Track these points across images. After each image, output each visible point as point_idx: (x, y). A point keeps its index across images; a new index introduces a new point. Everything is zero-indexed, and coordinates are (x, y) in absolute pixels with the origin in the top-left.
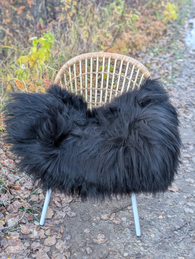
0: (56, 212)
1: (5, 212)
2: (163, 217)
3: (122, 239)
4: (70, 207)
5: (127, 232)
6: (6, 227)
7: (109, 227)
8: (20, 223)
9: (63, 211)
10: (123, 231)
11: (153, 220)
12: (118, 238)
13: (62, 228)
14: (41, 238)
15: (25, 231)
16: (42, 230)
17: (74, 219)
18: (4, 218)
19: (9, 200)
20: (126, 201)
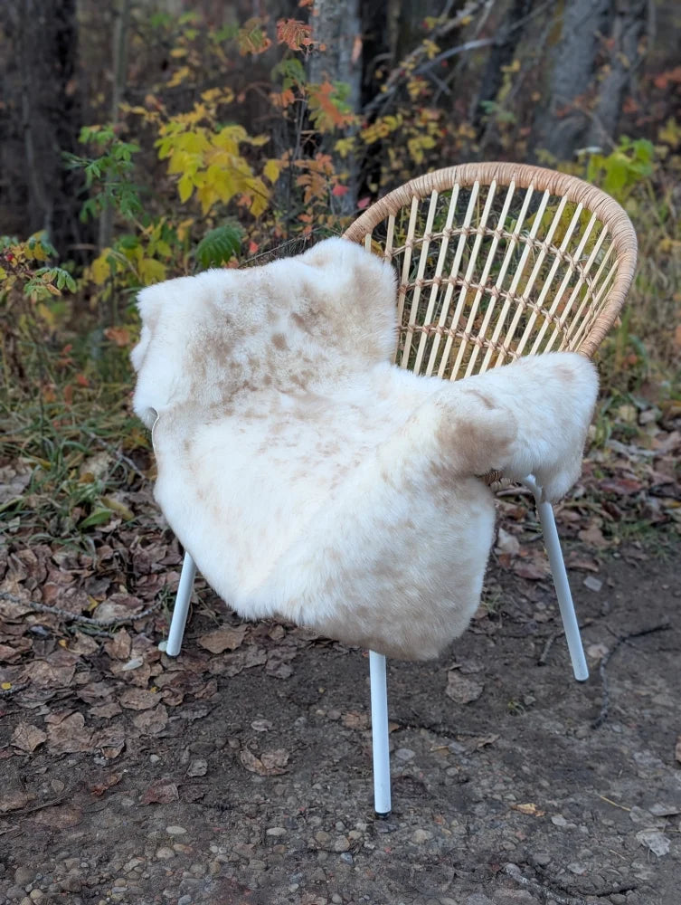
0: (248, 645)
1: (119, 584)
2: (535, 813)
3: (326, 794)
4: (300, 653)
5: (364, 786)
6: (85, 619)
7: (335, 750)
8: (129, 627)
9: (266, 653)
10: (360, 777)
11: (492, 803)
12: (318, 786)
13: (208, 687)
14: (130, 683)
15: (117, 649)
16: (158, 668)
17: (269, 685)
18: (104, 596)
19: (162, 562)
20: (478, 717)
